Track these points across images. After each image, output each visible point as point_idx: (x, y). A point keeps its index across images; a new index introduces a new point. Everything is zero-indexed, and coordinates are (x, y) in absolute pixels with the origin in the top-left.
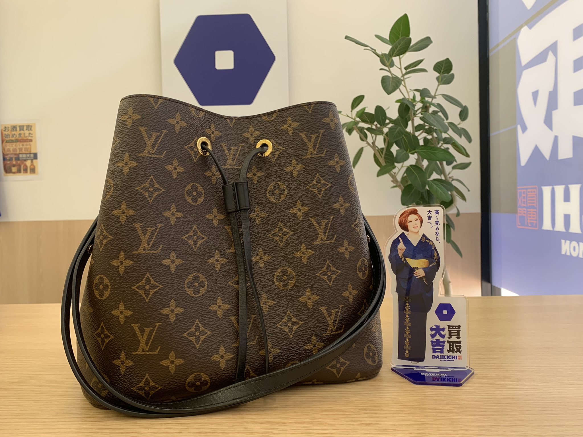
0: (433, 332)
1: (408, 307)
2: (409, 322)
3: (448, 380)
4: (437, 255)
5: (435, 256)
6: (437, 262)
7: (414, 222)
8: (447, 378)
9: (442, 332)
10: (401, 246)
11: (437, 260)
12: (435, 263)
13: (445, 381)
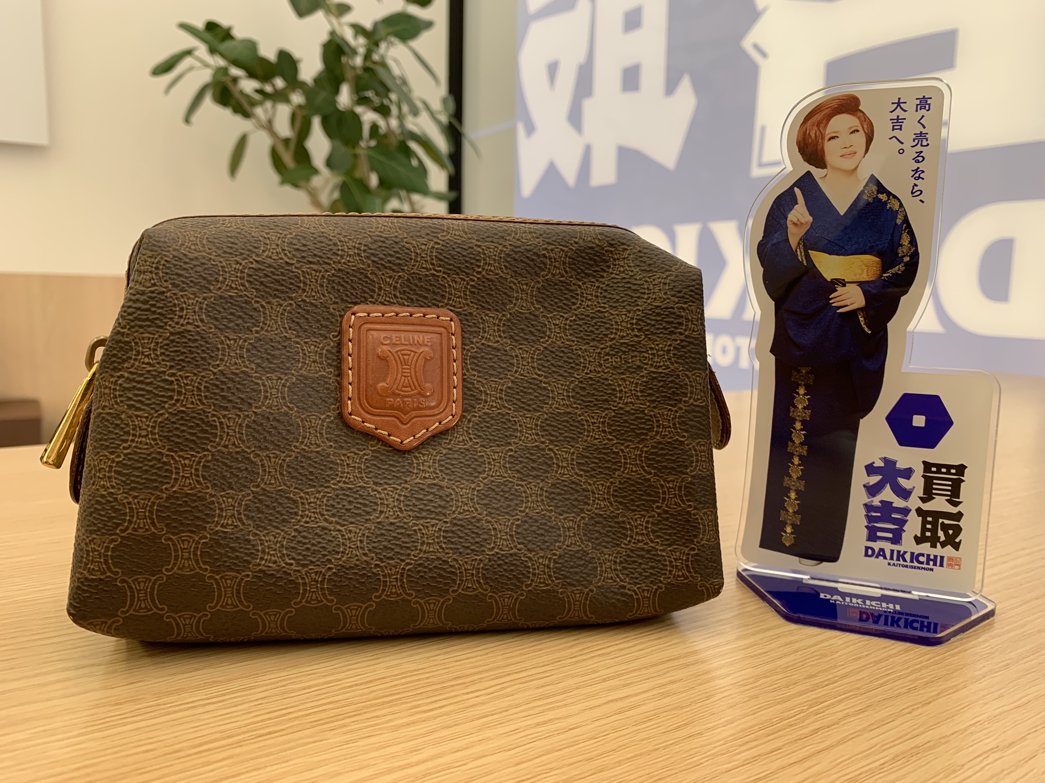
0: (875, 479)
1: (802, 399)
2: (801, 444)
3: (908, 624)
4: (910, 243)
5: (901, 245)
6: (906, 264)
7: (845, 139)
8: (906, 620)
9: (902, 482)
10: (800, 215)
11: (907, 259)
12: (899, 269)
13: (899, 626)
